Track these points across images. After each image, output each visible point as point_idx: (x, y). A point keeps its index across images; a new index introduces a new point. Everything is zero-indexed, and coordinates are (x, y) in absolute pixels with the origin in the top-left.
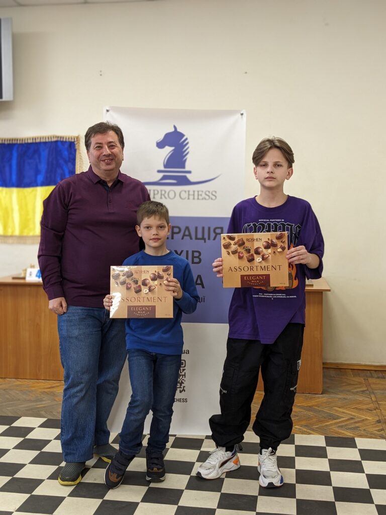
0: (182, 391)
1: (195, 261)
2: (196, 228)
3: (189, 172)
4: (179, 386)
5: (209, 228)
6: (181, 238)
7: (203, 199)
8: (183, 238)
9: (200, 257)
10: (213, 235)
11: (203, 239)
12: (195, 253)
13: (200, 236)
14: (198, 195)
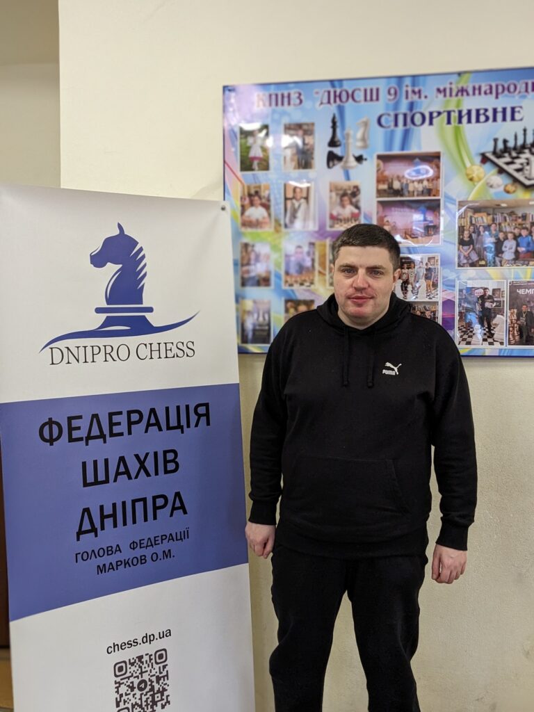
0: (165, 705)
1: (169, 469)
2: (167, 409)
3: (150, 310)
4: (160, 698)
5: (187, 407)
6: (144, 431)
7: (174, 357)
8: (146, 431)
9: (176, 460)
10: (193, 418)
11: (179, 427)
12: (168, 454)
13: (173, 423)
14: (166, 350)
